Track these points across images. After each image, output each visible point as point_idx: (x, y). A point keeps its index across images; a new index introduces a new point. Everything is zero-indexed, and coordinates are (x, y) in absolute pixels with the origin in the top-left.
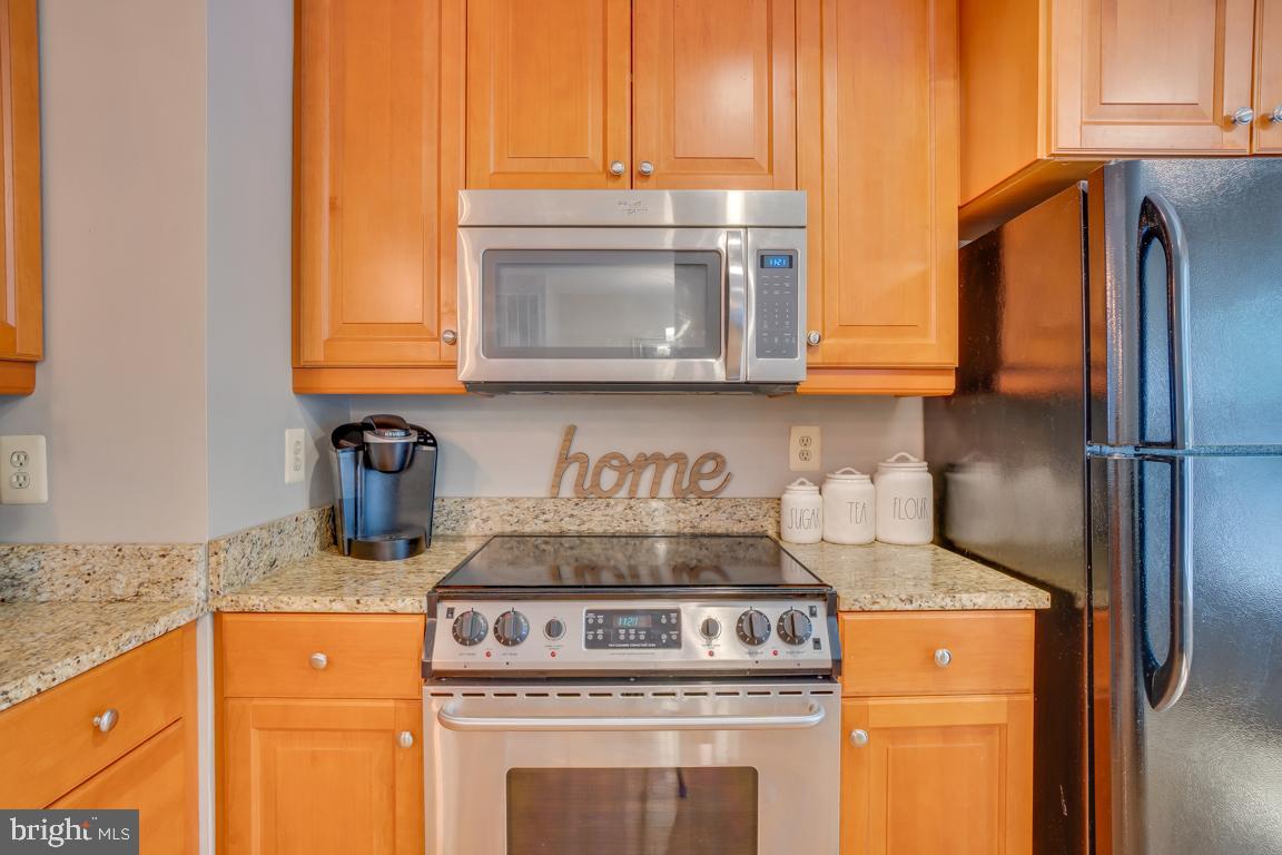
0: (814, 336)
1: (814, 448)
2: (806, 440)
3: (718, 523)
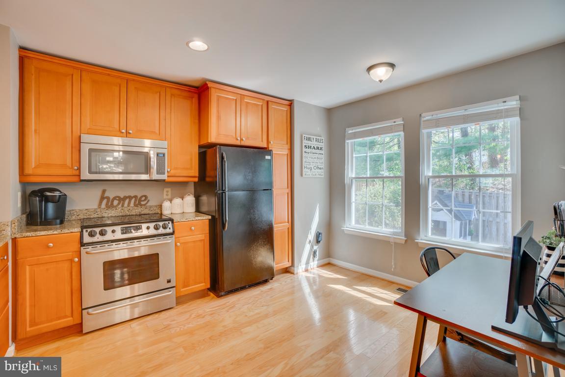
0: (169, 170)
1: (169, 193)
2: (167, 192)
3: (146, 211)
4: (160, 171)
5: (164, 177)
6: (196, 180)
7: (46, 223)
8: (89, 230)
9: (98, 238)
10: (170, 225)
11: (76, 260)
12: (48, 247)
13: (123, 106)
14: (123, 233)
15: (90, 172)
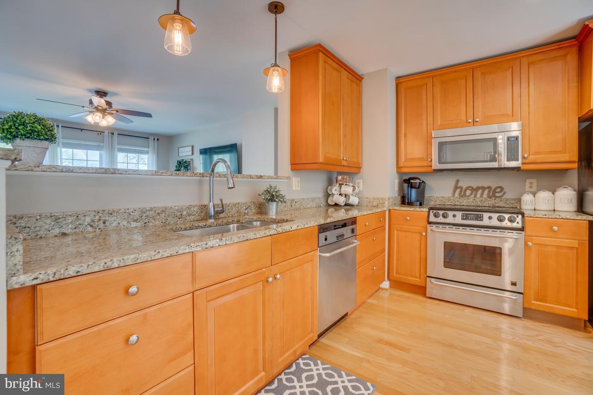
1: (534, 185)
2: (531, 183)
7: (410, 204)
8: (435, 211)
9: (441, 219)
10: (519, 219)
11: (424, 234)
12: (407, 220)
14: (462, 219)
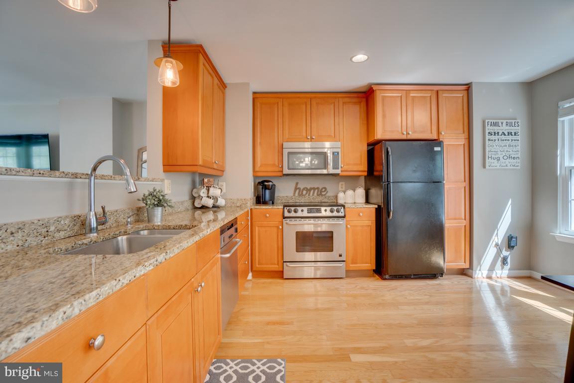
0: (342, 166)
1: (344, 186)
2: (342, 185)
3: (326, 200)
4: (335, 167)
5: (338, 171)
6: (366, 174)
7: (265, 203)
8: (288, 208)
9: (293, 214)
10: (342, 210)
11: (281, 227)
12: (266, 217)
13: (309, 118)
14: (308, 213)
15: (289, 169)
